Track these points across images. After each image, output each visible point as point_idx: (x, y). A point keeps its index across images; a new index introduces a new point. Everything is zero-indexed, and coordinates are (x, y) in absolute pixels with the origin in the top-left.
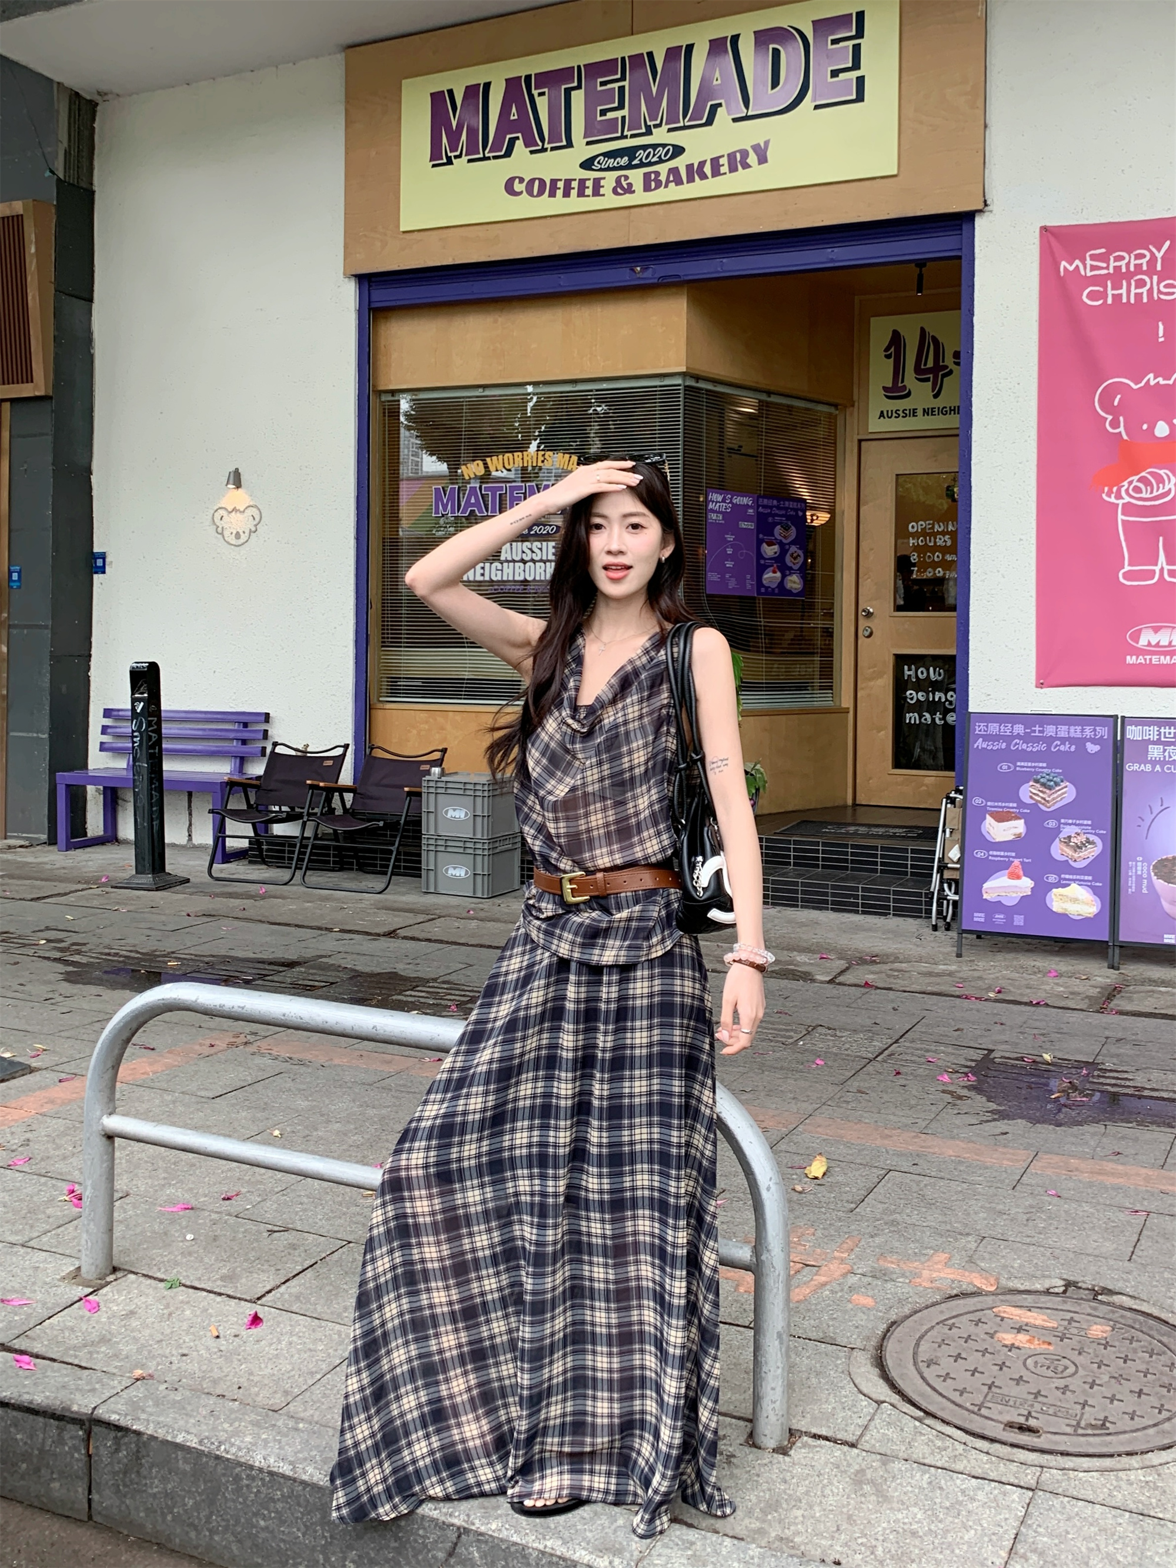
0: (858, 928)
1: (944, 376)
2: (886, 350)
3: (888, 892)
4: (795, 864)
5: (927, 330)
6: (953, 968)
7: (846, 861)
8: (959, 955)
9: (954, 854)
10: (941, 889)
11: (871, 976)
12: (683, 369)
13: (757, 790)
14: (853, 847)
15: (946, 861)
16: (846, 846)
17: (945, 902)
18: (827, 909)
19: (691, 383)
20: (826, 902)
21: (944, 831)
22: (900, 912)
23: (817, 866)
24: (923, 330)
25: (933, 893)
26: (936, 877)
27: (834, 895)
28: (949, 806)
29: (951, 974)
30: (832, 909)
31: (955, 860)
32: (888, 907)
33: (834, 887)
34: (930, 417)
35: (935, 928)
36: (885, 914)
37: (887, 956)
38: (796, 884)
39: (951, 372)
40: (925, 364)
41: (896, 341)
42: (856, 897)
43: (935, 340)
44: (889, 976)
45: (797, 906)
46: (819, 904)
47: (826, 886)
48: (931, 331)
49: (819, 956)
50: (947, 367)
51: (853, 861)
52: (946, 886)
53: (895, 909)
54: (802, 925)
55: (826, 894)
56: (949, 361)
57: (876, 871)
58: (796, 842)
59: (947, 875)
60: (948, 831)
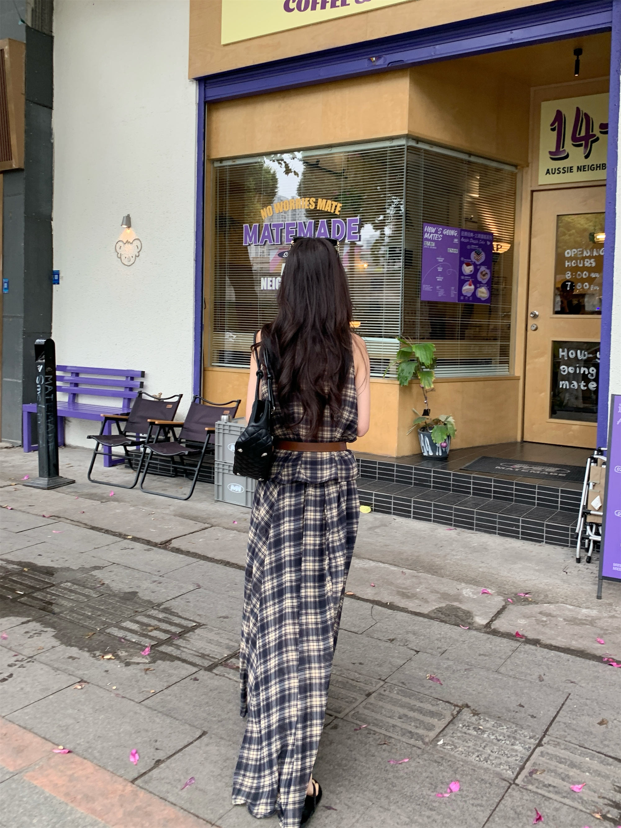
0: (518, 557)
1: (593, 142)
2: (552, 125)
3: (542, 525)
4: (474, 494)
5: (581, 109)
6: (594, 613)
7: (511, 494)
8: (599, 597)
9: (596, 503)
10: (584, 532)
11: (522, 622)
12: (406, 132)
13: (449, 437)
14: (517, 484)
15: (589, 508)
16: (512, 484)
17: (587, 541)
18: (495, 533)
19: (412, 143)
20: (494, 528)
21: (588, 484)
22: (551, 541)
23: (490, 497)
24: (578, 109)
25: (578, 534)
26: (580, 521)
27: (500, 523)
28: (592, 464)
29: (592, 622)
30: (499, 534)
31: (597, 508)
32: (542, 537)
33: (500, 518)
34: (582, 172)
35: (579, 560)
36: (540, 542)
37: (538, 593)
38: (472, 512)
39: (597, 139)
40: (579, 134)
41: (559, 117)
42: (518, 527)
43: (586, 116)
44: (538, 622)
45: (472, 529)
46: (489, 529)
47: (495, 517)
48: (584, 110)
49: (481, 589)
50: (594, 135)
51: (516, 495)
52: (588, 528)
53: (547, 538)
54: (475, 550)
55: (494, 522)
56: (596, 131)
57: (534, 504)
58: (475, 478)
59: (589, 519)
60: (591, 484)
